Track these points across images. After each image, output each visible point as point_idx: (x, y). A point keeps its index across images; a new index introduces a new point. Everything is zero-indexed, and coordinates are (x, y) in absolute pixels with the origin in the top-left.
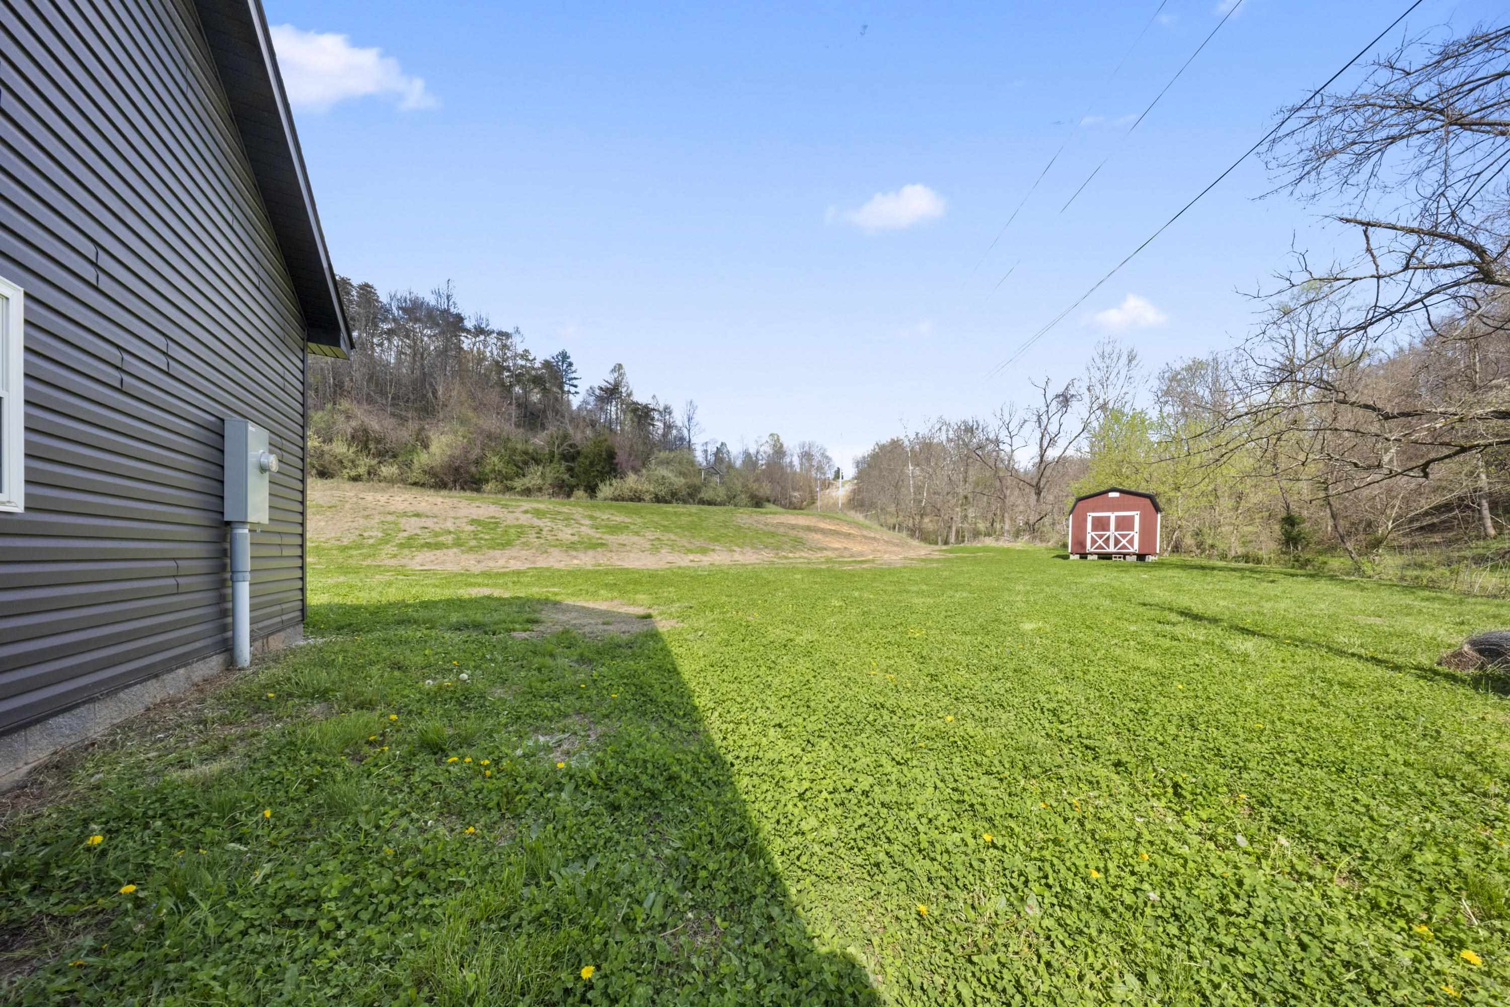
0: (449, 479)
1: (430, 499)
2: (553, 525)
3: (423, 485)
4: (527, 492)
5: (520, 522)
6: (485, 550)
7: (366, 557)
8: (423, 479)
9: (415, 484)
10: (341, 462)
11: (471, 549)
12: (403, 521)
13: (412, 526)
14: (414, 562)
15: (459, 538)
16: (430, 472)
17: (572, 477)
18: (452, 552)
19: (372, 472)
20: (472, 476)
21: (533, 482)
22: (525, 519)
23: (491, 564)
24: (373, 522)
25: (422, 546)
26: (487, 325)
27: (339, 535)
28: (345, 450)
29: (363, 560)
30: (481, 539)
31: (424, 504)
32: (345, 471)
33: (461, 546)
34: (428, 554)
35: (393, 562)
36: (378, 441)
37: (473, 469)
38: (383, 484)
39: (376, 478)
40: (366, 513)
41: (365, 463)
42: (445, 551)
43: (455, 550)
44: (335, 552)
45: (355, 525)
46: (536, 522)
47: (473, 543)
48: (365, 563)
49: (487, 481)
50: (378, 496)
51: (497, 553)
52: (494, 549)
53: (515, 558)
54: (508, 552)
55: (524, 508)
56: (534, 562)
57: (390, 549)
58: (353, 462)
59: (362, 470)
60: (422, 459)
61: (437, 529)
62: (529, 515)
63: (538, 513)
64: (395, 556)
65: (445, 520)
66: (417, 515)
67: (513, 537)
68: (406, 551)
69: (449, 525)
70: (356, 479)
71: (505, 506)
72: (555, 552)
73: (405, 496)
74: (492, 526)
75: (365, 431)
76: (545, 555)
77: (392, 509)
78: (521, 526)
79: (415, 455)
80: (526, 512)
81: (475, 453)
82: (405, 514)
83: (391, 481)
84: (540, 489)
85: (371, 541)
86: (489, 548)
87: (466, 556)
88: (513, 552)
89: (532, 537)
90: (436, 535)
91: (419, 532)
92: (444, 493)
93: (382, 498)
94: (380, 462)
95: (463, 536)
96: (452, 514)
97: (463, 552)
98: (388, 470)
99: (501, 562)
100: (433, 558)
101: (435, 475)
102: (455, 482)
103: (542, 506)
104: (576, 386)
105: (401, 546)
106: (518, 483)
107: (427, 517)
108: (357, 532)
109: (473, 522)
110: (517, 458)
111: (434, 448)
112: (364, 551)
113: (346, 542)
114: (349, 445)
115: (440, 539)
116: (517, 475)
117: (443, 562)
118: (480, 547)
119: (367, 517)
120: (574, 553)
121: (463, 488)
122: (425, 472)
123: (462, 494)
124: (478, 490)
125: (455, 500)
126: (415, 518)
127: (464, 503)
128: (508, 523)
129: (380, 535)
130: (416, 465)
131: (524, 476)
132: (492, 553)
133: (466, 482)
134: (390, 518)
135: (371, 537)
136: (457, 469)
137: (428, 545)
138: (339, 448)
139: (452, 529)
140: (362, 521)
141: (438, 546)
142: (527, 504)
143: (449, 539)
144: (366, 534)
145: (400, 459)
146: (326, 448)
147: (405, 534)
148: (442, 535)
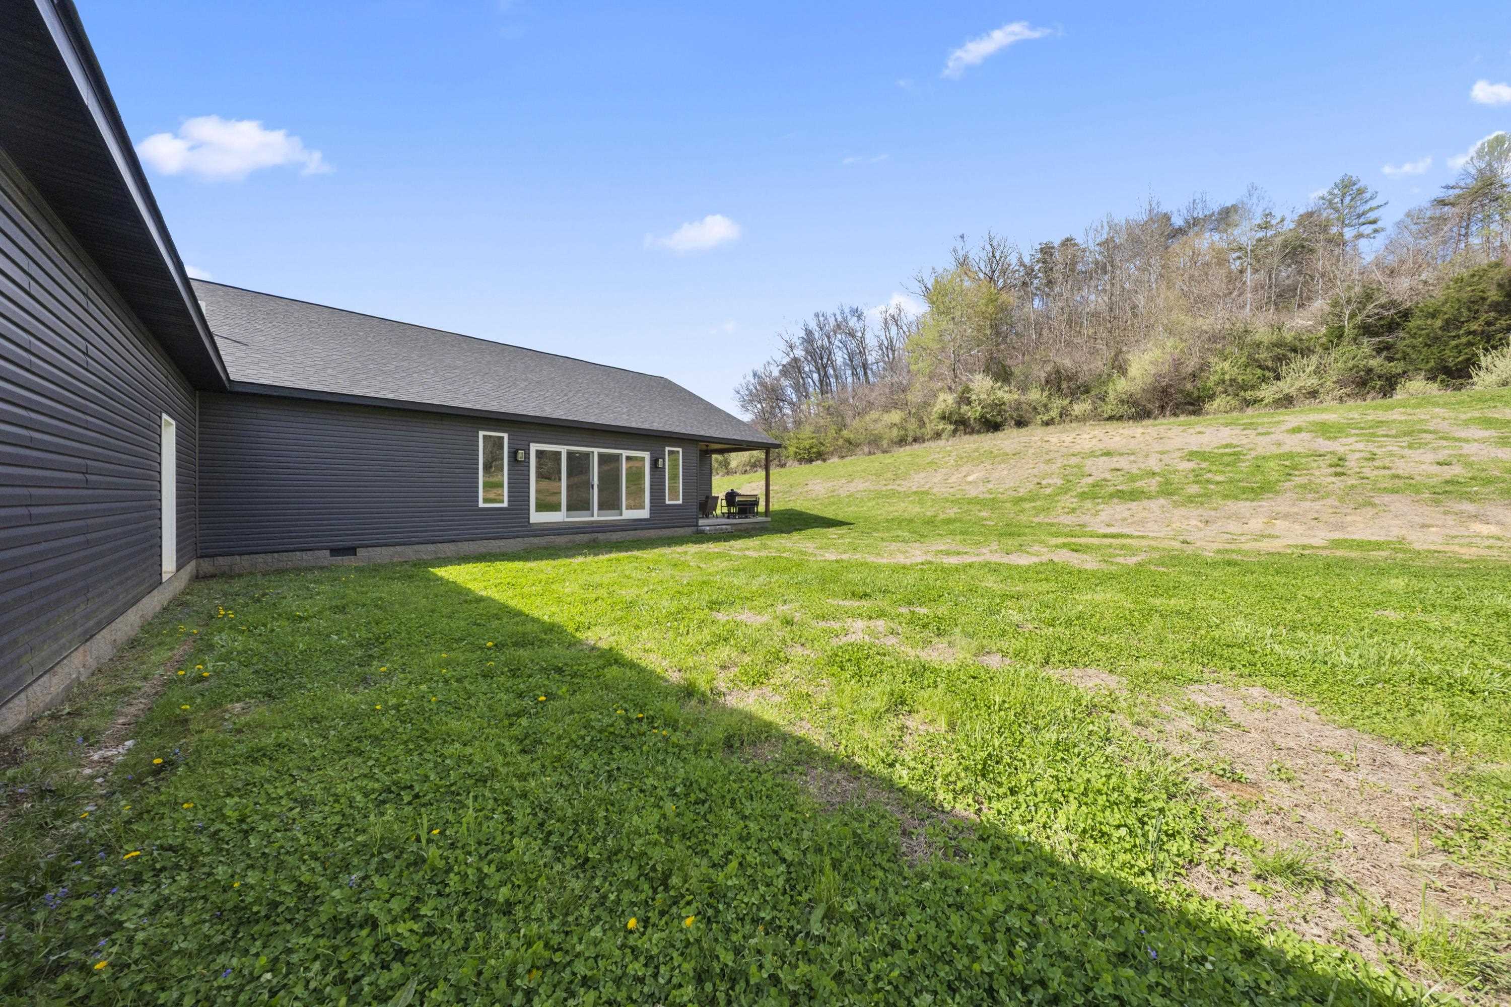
0: (1154, 406)
1: (1126, 432)
2: (1372, 447)
3: (1120, 418)
4: (1287, 401)
5: (1286, 449)
6: (1218, 501)
7: (1038, 511)
8: (1122, 410)
9: (1110, 418)
10: (1035, 409)
11: (1191, 499)
12: (1089, 462)
13: (1100, 468)
14: (1099, 519)
15: (1168, 482)
16: (1129, 401)
17: (1390, 359)
18: (1155, 505)
19: (1064, 414)
20: (1189, 394)
21: (1298, 384)
22: (1294, 444)
23: (1233, 527)
24: (1054, 466)
25: (1112, 496)
26: (1205, 206)
27: (1017, 484)
28: (1038, 396)
29: (1037, 516)
30: (1208, 481)
31: (1117, 438)
32: (1038, 417)
33: (1171, 494)
34: (1118, 508)
35: (1069, 520)
36: (1070, 379)
37: (1189, 386)
38: (1074, 425)
39: (1068, 418)
40: (1048, 457)
41: (1058, 403)
42: (1145, 502)
43: (1162, 501)
44: (1008, 505)
45: (1035, 471)
46: (1323, 445)
47: (1194, 489)
48: (1036, 520)
49: (1212, 397)
50: (1064, 437)
51: (1244, 507)
52: (1236, 498)
53: (1286, 516)
54: (1266, 504)
55: (1290, 426)
56: (1341, 527)
57: (1069, 501)
58: (1045, 406)
59: (1054, 413)
60: (1121, 386)
61: (1135, 471)
62: (1304, 435)
63: (1324, 430)
64: (1073, 510)
65: (1147, 456)
66: (1108, 454)
67: (1274, 476)
68: (1088, 504)
69: (1153, 463)
70: (1047, 424)
71: (1246, 427)
72: (1399, 503)
73: (1092, 433)
74: (1227, 459)
75: (1058, 372)
76: (1369, 512)
77: (1077, 448)
78: (1290, 456)
79: (1111, 385)
80: (1298, 430)
81: (1192, 364)
82: (1092, 454)
83: (1082, 419)
84: (1313, 394)
85: (1048, 491)
86: (1226, 497)
87: (1182, 511)
88: (1282, 504)
89: (1322, 474)
90: (1133, 479)
91: (1109, 477)
92: (1146, 422)
93: (1068, 438)
94: (1071, 403)
95: (1176, 478)
96: (1158, 447)
97: (1176, 505)
98: (1079, 408)
99: (1256, 524)
100: (1126, 514)
101: (1135, 404)
102: (1162, 408)
103: (1330, 417)
104: (1374, 222)
105: (1083, 496)
106: (1268, 392)
107: (1121, 454)
108: (1036, 480)
109: (1192, 455)
110: (1263, 355)
111: (1134, 370)
112: (1039, 503)
113: (1022, 492)
114: (1043, 390)
115: (1138, 484)
116: (1264, 379)
117: (1143, 522)
118: (1208, 496)
119: (1049, 462)
120: (1469, 507)
121: (1175, 415)
122: (1122, 402)
123: (1173, 419)
124: (1197, 412)
125: (1162, 429)
126: (1104, 458)
127: (1176, 430)
128: (1260, 451)
129: (1060, 482)
130: (1112, 395)
131: (1278, 378)
132: (1232, 506)
133: (1177, 406)
134: (1073, 461)
135: (1049, 485)
136: (1164, 391)
137: (1119, 495)
138: (1035, 395)
139: (1157, 469)
140: (1042, 466)
141: (1134, 495)
142: (1292, 418)
143: (1152, 485)
144: (1044, 482)
145: (1093, 393)
146: (1023, 398)
147: (1090, 480)
148: (1141, 478)
